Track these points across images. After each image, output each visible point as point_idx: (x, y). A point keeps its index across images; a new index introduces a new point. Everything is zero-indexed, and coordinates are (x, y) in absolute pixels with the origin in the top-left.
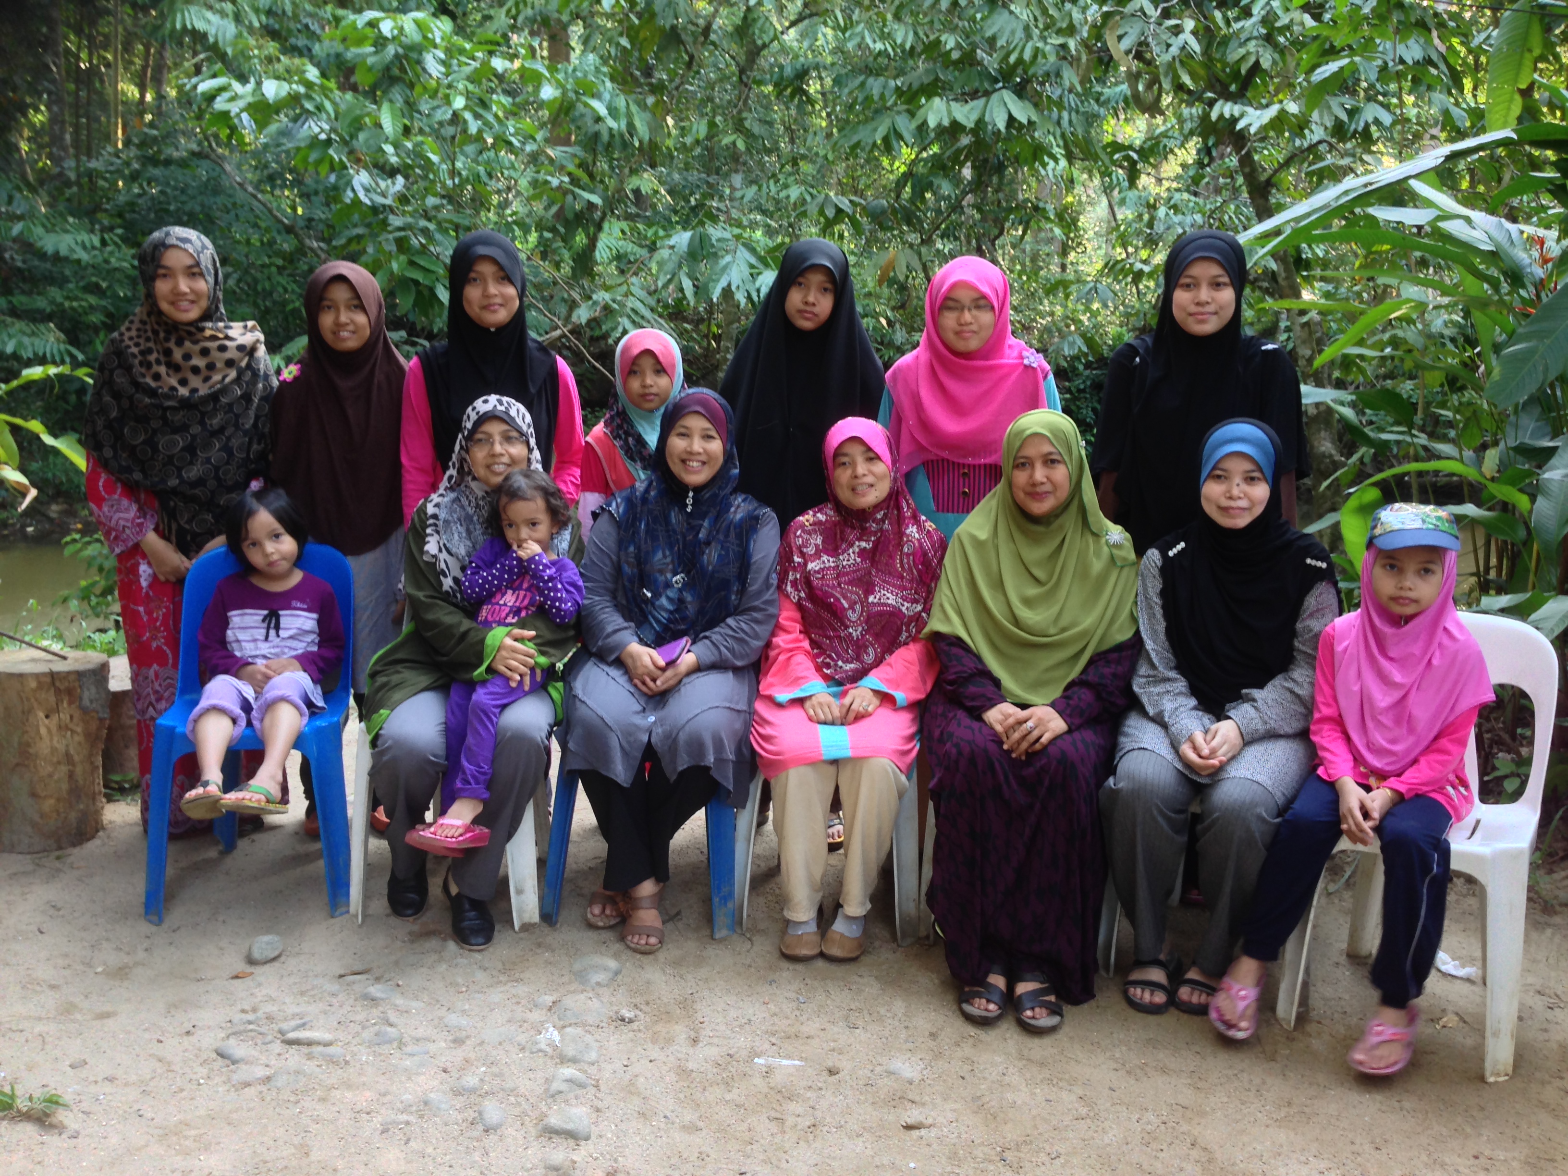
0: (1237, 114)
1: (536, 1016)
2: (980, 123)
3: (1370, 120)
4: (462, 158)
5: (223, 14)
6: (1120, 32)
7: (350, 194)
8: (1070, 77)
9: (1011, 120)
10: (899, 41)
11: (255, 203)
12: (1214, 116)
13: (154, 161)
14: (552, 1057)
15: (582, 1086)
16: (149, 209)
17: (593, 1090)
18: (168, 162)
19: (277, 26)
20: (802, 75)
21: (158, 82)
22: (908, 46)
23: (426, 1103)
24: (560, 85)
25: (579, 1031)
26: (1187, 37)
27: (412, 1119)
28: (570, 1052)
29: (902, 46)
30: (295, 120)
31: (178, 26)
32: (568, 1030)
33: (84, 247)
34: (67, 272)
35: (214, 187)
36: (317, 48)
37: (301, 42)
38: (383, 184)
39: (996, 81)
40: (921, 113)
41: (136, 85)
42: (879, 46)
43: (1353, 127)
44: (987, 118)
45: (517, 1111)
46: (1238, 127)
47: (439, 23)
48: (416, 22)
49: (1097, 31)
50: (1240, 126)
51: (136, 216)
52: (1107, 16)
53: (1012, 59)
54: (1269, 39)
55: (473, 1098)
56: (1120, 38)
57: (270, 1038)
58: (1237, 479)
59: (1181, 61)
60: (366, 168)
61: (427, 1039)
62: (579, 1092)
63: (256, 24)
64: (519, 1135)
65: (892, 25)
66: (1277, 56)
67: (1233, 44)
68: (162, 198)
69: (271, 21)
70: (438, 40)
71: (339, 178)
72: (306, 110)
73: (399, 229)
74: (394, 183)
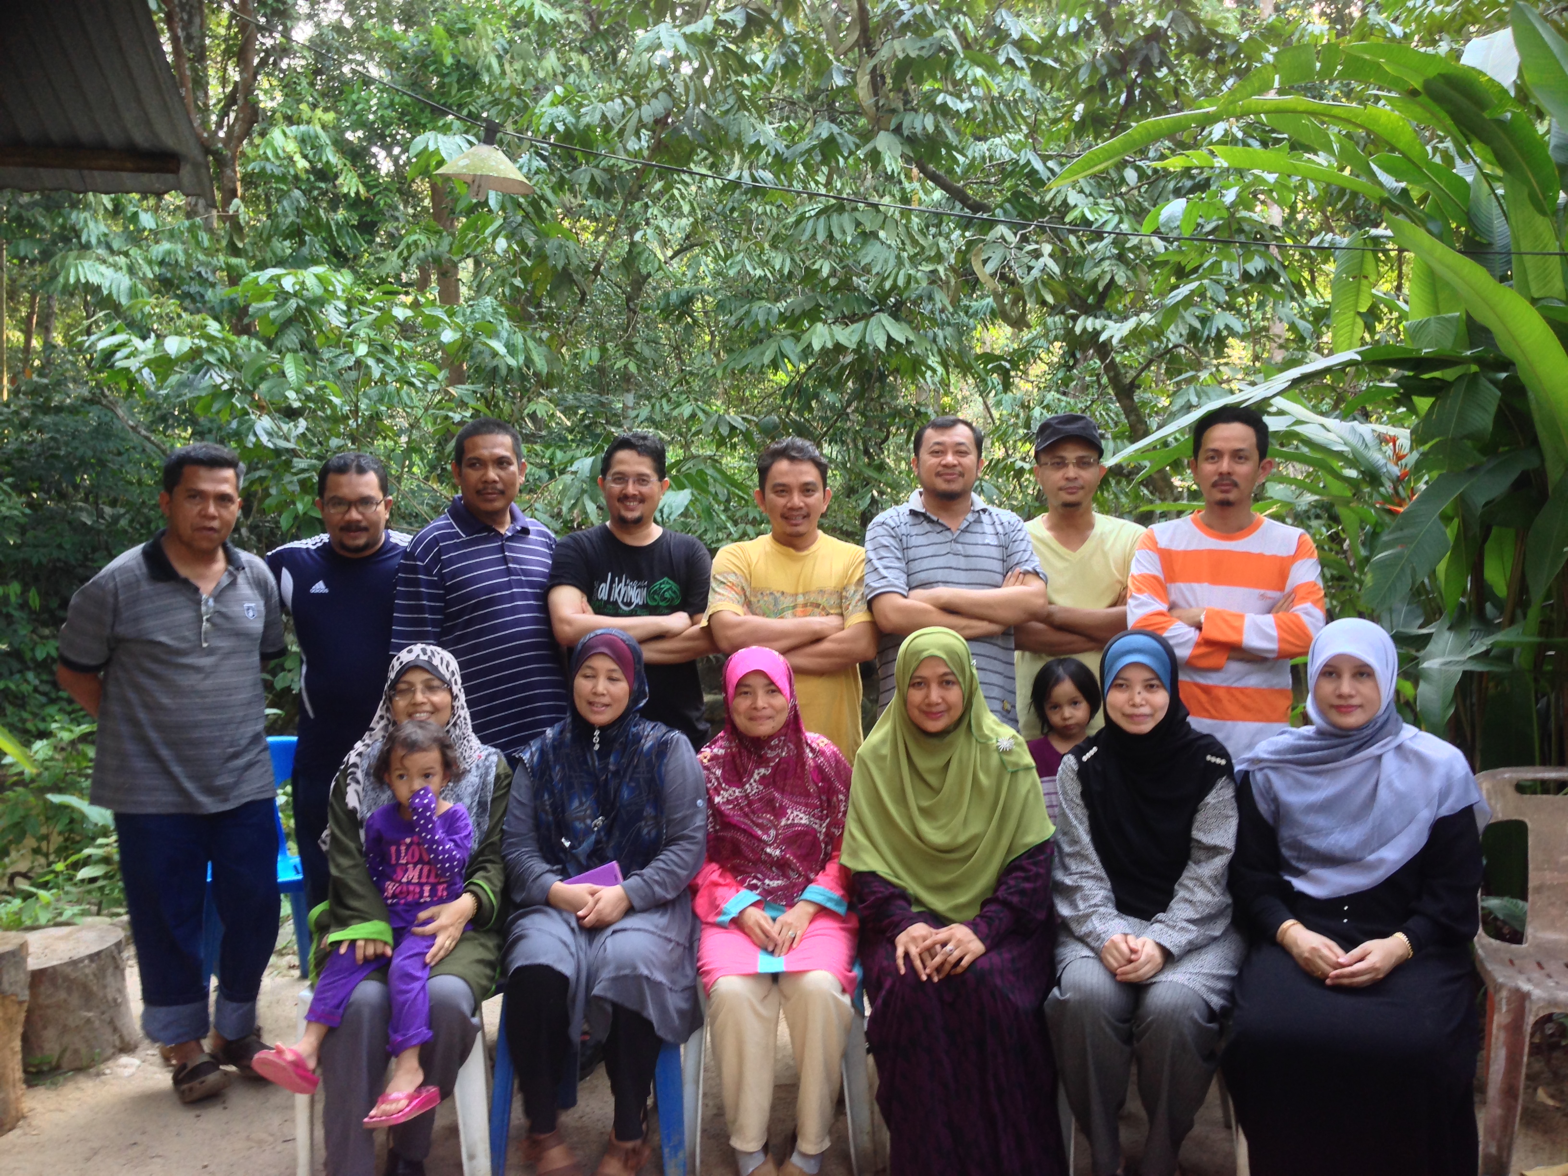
0: (1098, 327)
2: (861, 343)
3: (1222, 327)
4: (366, 401)
5: (116, 267)
6: (985, 257)
7: (252, 438)
8: (941, 299)
9: (890, 340)
10: (777, 267)
11: (148, 445)
12: (1078, 330)
13: (45, 409)
16: (39, 455)
18: (59, 409)
19: (169, 275)
20: (688, 301)
21: (45, 329)
22: (786, 272)
24: (458, 328)
26: (1046, 260)
29: (781, 271)
30: (196, 371)
31: (72, 280)
35: (104, 431)
36: (209, 294)
37: (194, 288)
38: (285, 427)
39: (873, 304)
40: (805, 338)
41: (21, 330)
42: (759, 272)
43: (1206, 333)
44: (867, 340)
46: (1101, 339)
47: (339, 277)
48: (316, 276)
49: (964, 256)
50: (1102, 338)
51: (25, 463)
52: (970, 244)
53: (888, 285)
54: (1121, 258)
56: (985, 262)
58: (1138, 688)
59: (1043, 282)
60: (269, 414)
63: (150, 275)
65: (769, 253)
66: (1130, 273)
67: (1089, 264)
68: (52, 444)
69: (163, 270)
70: (339, 293)
71: (240, 424)
72: (208, 362)
73: (303, 471)
74: (296, 427)
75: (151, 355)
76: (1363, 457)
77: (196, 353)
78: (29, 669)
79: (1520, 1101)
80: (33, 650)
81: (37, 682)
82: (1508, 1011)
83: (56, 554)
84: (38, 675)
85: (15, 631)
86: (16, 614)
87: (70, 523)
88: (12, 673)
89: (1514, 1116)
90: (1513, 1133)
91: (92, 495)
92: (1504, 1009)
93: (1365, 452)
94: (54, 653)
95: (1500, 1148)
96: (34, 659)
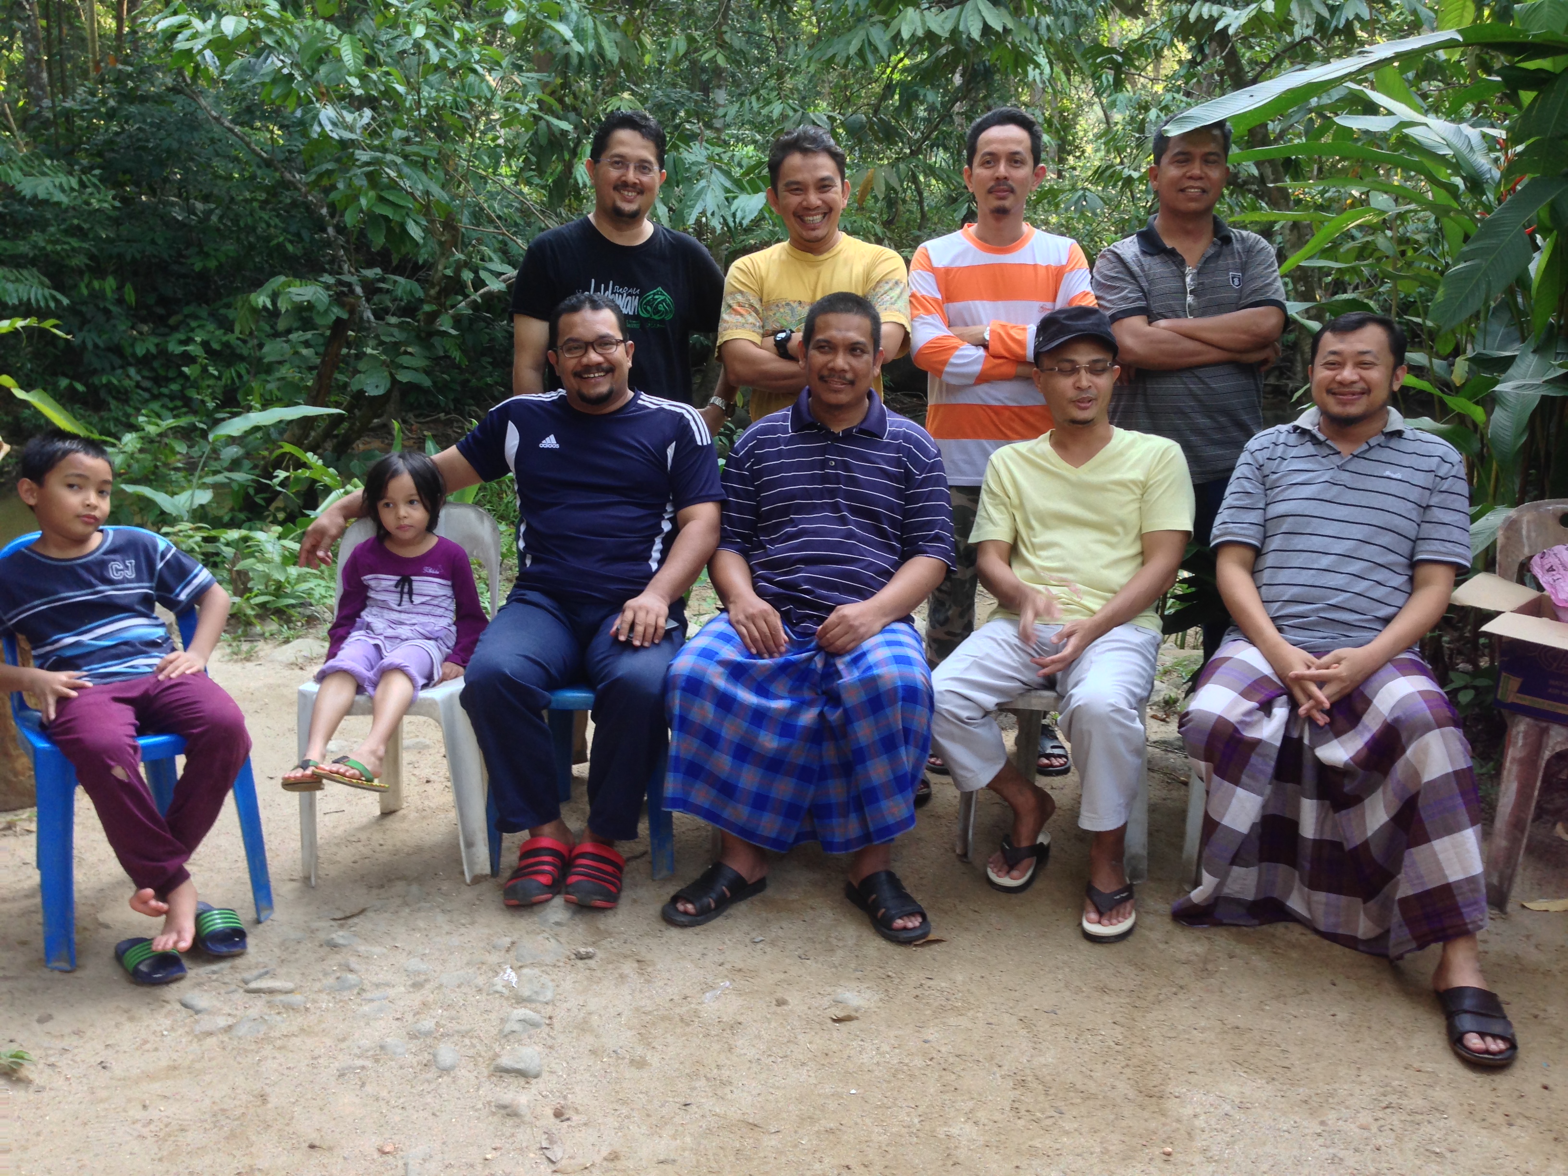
0: (1215, 14)
1: (494, 958)
2: (955, 32)
3: (1351, 18)
4: (427, 88)
7: (317, 128)
9: (987, 29)
11: (232, 138)
13: (130, 98)
14: (507, 999)
15: (535, 1025)
16: (128, 147)
17: (546, 1029)
18: (144, 99)
23: (382, 1047)
25: (536, 971)
27: (368, 1063)
28: (526, 992)
30: (258, 56)
32: (525, 971)
33: (63, 190)
34: (49, 216)
35: (191, 123)
38: (350, 117)
40: (895, 24)
41: (113, 17)
44: (961, 28)
45: (471, 1052)
46: (1218, 28)
50: (1220, 26)
51: (115, 155)
55: (429, 1041)
57: (233, 987)
60: (333, 102)
61: (387, 985)
62: (533, 1031)
64: (472, 1076)
68: (141, 135)
71: (305, 112)
72: (267, 46)
73: (367, 164)
74: (361, 116)
75: (210, 37)
76: (1467, 161)
77: (253, 36)
78: (131, 365)
79: (1526, 834)
80: (132, 345)
81: (139, 378)
82: (1524, 745)
83: (149, 250)
84: (139, 372)
85: (115, 326)
86: (114, 309)
87: (162, 218)
88: (113, 368)
89: (1519, 848)
90: (1516, 865)
91: (181, 189)
92: (1520, 743)
93: (1469, 156)
94: (153, 350)
95: (1501, 879)
96: (134, 355)
